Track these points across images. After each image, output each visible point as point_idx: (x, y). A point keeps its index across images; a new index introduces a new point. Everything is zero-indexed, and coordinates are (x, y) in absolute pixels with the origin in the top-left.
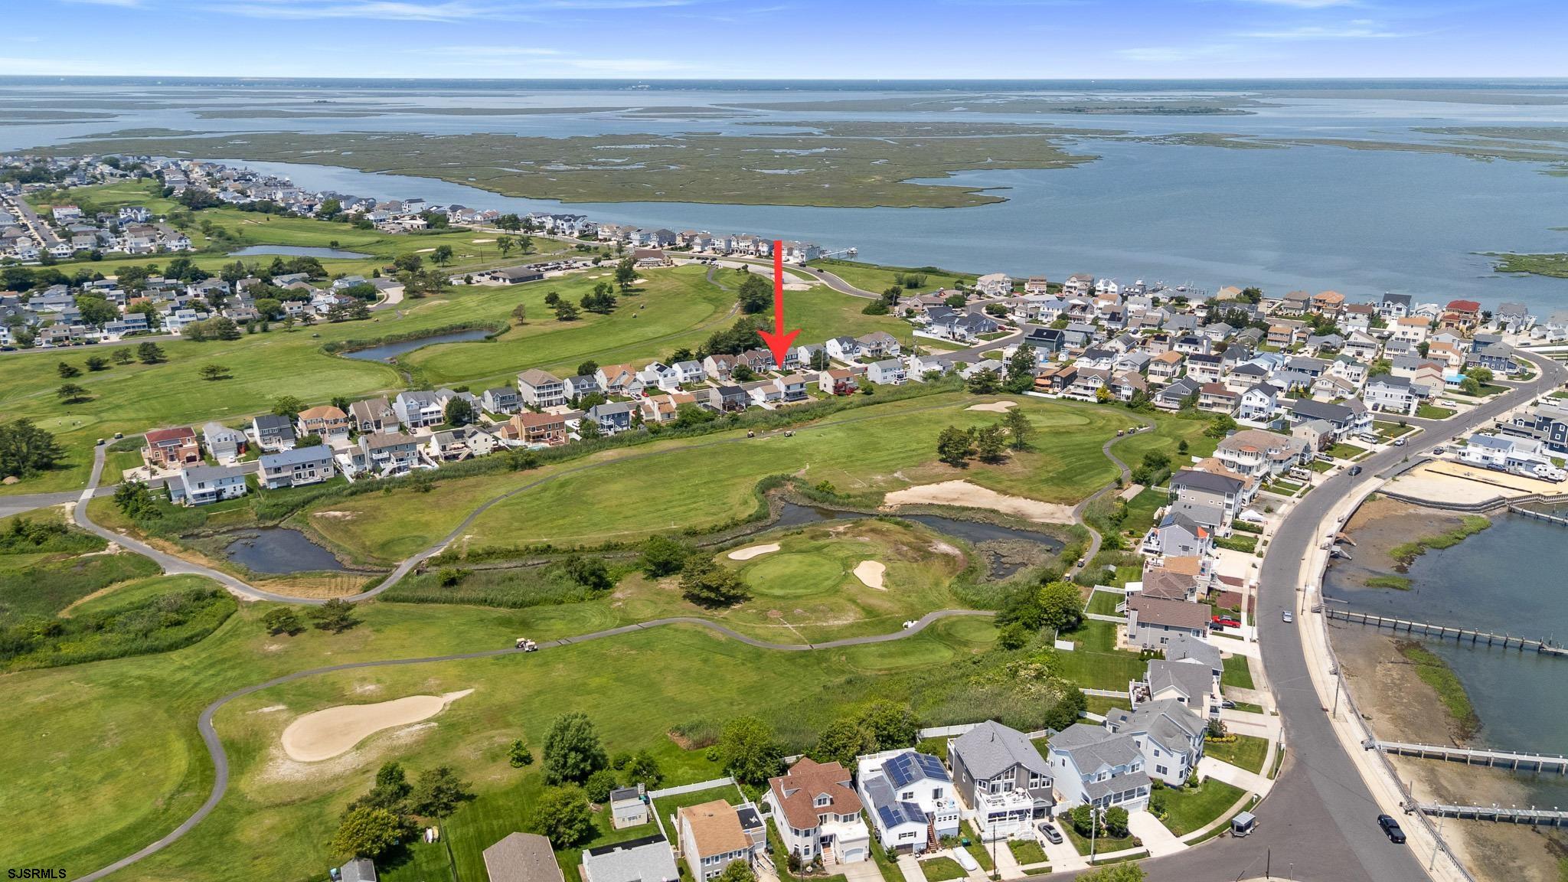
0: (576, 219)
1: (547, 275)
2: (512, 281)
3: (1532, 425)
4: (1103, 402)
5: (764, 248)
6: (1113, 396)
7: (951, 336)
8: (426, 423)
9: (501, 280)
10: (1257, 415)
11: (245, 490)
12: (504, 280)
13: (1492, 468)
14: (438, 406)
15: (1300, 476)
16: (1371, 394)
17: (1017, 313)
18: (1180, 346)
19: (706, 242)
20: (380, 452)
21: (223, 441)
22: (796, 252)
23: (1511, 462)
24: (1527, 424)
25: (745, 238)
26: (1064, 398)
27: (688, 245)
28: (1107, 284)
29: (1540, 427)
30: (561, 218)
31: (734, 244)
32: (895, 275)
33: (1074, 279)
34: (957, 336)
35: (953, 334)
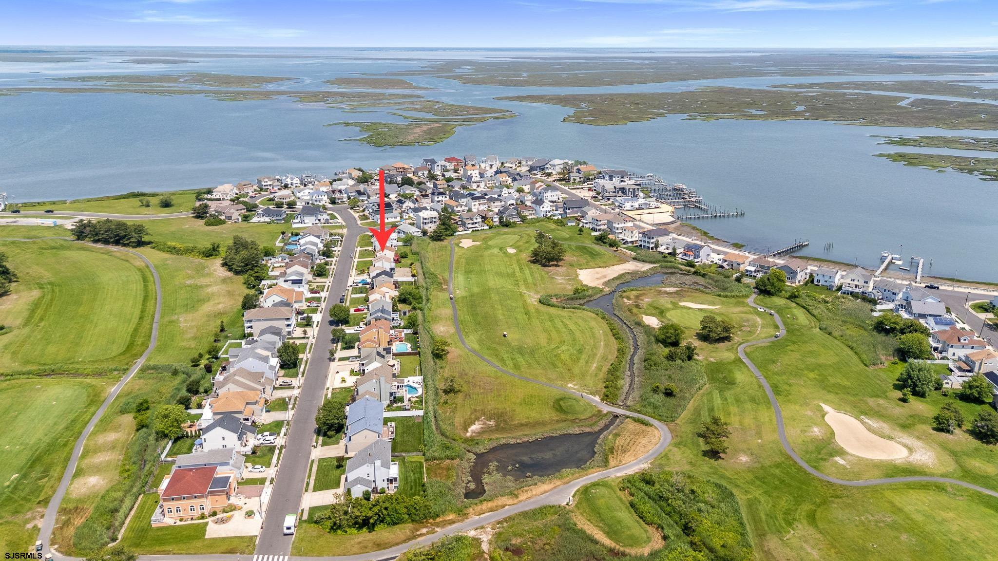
3: (615, 192)
4: (491, 227)
6: (493, 223)
7: (318, 222)
17: (298, 204)
23: (640, 205)
26: (472, 231)
29: (618, 192)
33: (266, 180)
34: (322, 221)
35: (319, 220)
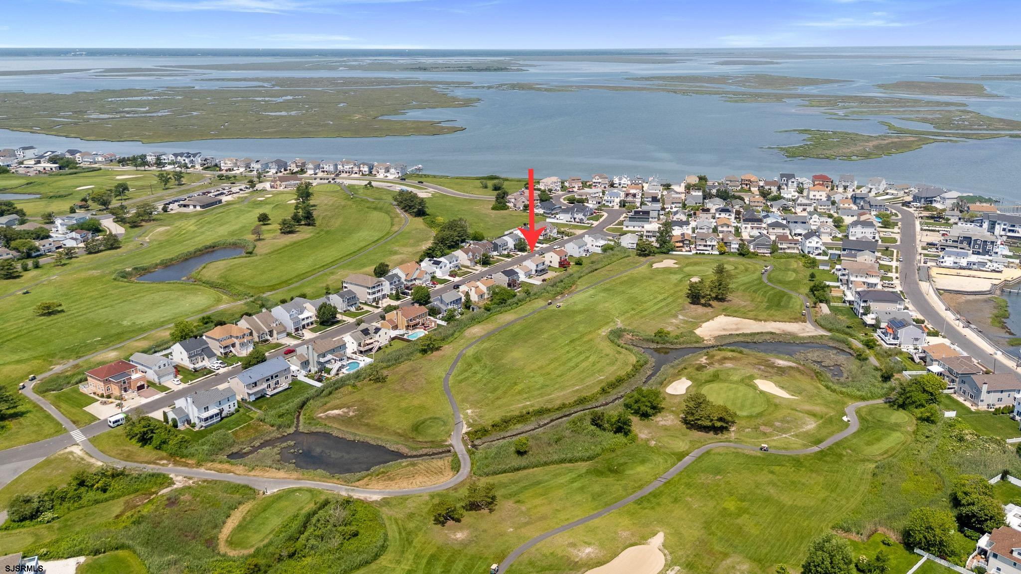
0: (195, 155)
1: (225, 199)
2: (202, 207)
3: (957, 242)
4: (722, 253)
5: (365, 169)
6: (727, 249)
7: (573, 220)
8: (304, 327)
9: (191, 207)
10: (817, 252)
11: (236, 407)
12: (195, 206)
13: (961, 268)
14: (310, 312)
15: (890, 286)
16: (853, 233)
17: (590, 202)
18: (720, 214)
19: (317, 167)
20: (324, 356)
21: (162, 367)
22: (392, 170)
23: (969, 263)
24: (953, 241)
25: (348, 163)
26: (697, 253)
27: (302, 170)
28: (620, 179)
29: (961, 242)
30: (181, 155)
31: (340, 167)
32: (481, 183)
33: (597, 177)
34: (577, 220)
35: (575, 219)
